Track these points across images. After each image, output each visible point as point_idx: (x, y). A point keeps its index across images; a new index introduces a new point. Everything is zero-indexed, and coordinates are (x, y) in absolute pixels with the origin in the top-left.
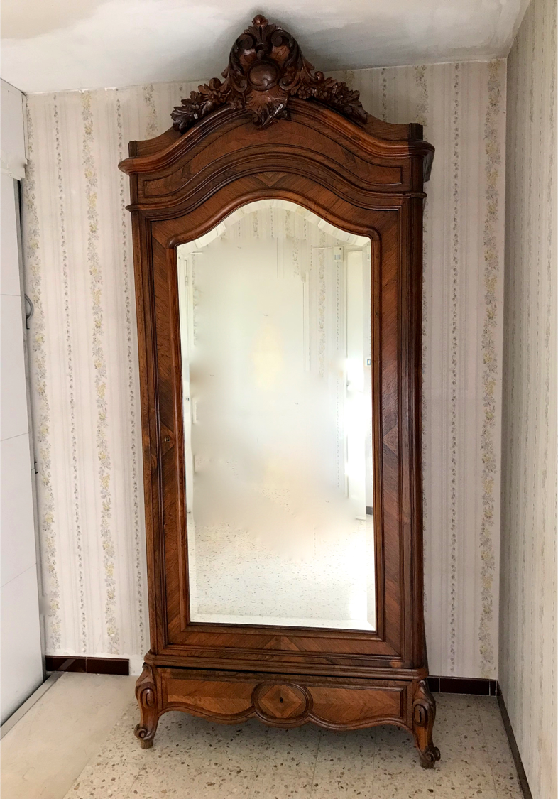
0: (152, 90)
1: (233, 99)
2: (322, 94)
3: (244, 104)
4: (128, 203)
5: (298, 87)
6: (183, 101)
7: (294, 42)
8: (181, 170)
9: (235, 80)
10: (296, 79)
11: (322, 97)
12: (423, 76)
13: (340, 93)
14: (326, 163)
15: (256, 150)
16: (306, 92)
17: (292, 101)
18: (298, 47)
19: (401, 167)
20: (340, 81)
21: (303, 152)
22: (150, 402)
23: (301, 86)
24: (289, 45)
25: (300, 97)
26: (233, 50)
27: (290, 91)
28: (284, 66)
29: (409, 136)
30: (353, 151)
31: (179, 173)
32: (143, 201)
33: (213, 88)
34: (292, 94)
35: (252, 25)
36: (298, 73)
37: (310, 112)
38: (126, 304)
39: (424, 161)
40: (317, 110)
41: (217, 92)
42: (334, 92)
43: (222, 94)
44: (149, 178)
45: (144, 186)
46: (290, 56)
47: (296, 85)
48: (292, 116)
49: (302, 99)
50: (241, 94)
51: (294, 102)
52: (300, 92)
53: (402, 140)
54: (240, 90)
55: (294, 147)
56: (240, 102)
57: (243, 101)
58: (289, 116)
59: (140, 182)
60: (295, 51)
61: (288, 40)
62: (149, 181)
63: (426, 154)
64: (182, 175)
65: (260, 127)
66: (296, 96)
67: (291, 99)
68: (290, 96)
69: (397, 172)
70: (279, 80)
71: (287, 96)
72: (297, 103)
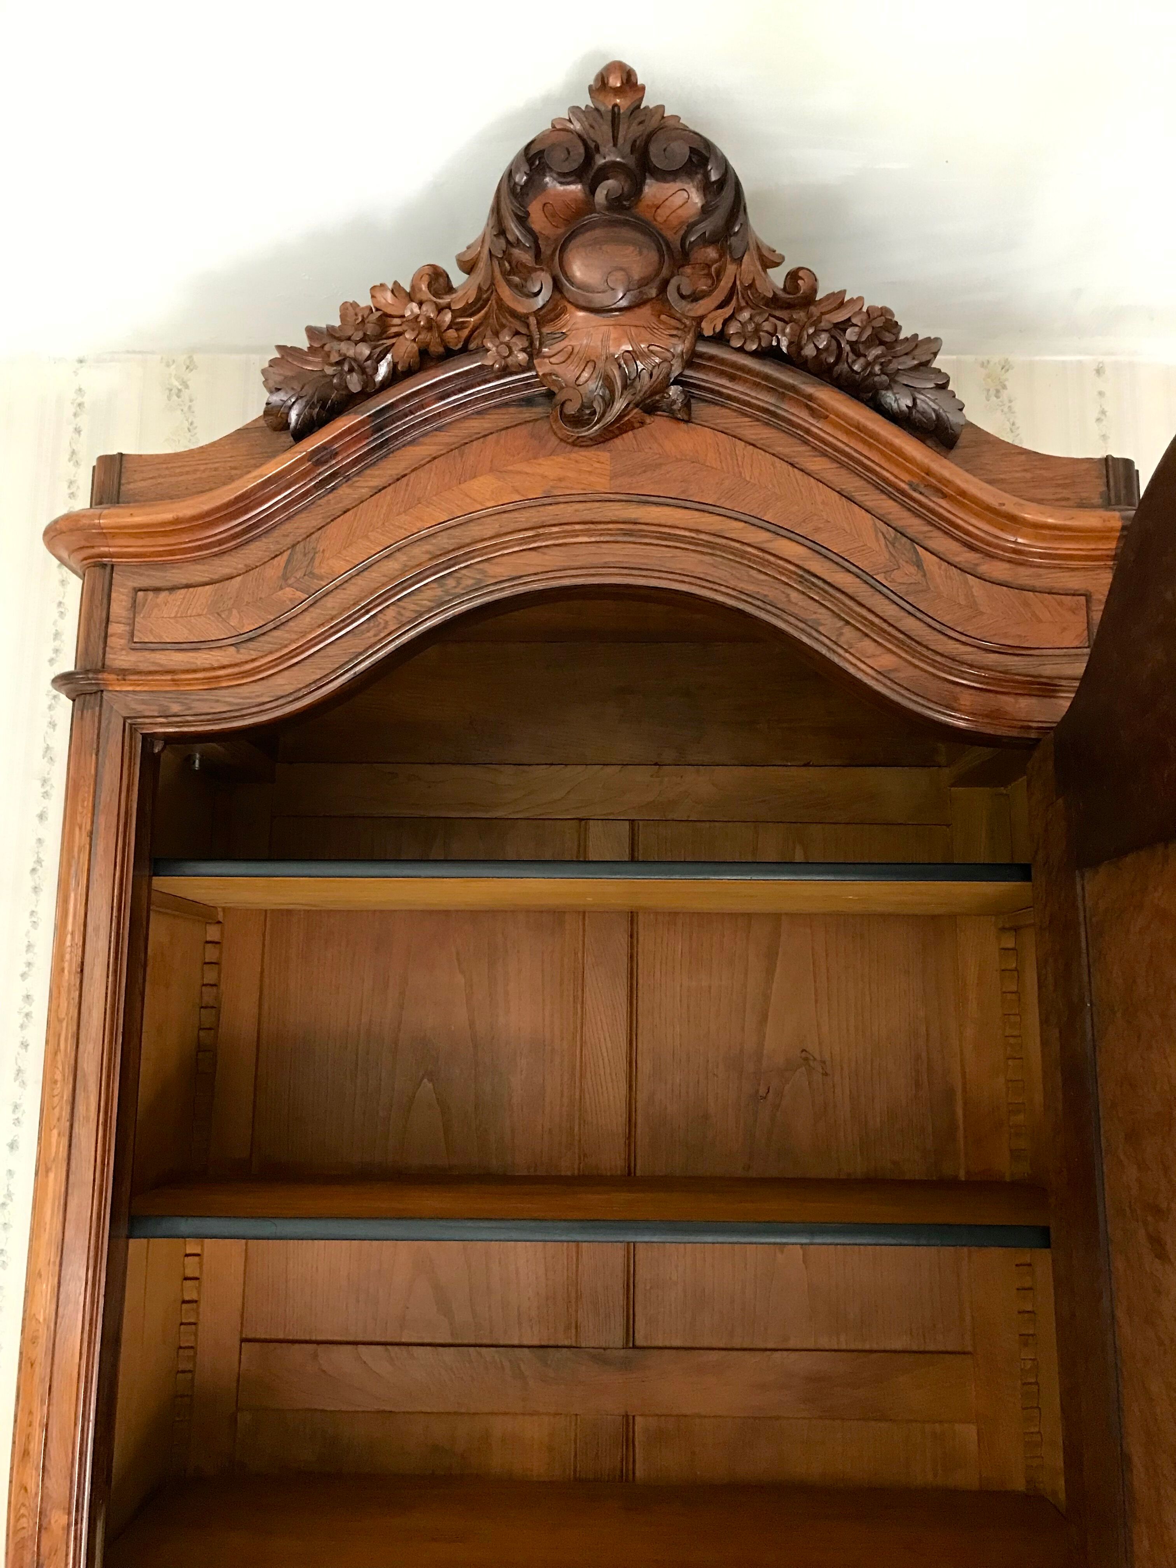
0: (190, 367)
1: (496, 334)
2: (810, 339)
3: (532, 352)
4: (65, 663)
5: (728, 311)
6: (312, 332)
7: (726, 168)
8: (282, 561)
9: (505, 274)
10: (725, 284)
11: (809, 351)
13: (876, 339)
14: (817, 566)
15: (566, 512)
16: (755, 329)
17: (701, 356)
18: (738, 185)
19: (1088, 596)
20: (873, 303)
21: (735, 529)
22: (51, 1483)
23: (739, 309)
24: (707, 175)
25: (735, 343)
26: (510, 174)
27: (699, 319)
28: (683, 239)
29: (1105, 496)
30: (910, 532)
31: (274, 572)
32: (121, 658)
33: (424, 297)
34: (708, 332)
35: (585, 101)
36: (731, 268)
37: (766, 399)
38: (20, 1019)
40: (793, 388)
41: (440, 310)
42: (851, 334)
43: (456, 314)
44: (158, 581)
45: (135, 607)
46: (706, 211)
47: (721, 306)
48: (696, 406)
49: (741, 350)
50: (523, 319)
51: (712, 358)
52: (734, 328)
54: (524, 306)
55: (702, 508)
56: (520, 343)
57: (531, 344)
58: (687, 405)
59: (120, 596)
60: (728, 193)
61: (706, 160)
62: (157, 590)
64: (285, 577)
65: (585, 432)
66: (721, 338)
67: (702, 348)
68: (700, 337)
69: (1073, 611)
70: (665, 283)
71: (690, 337)
72: (723, 361)
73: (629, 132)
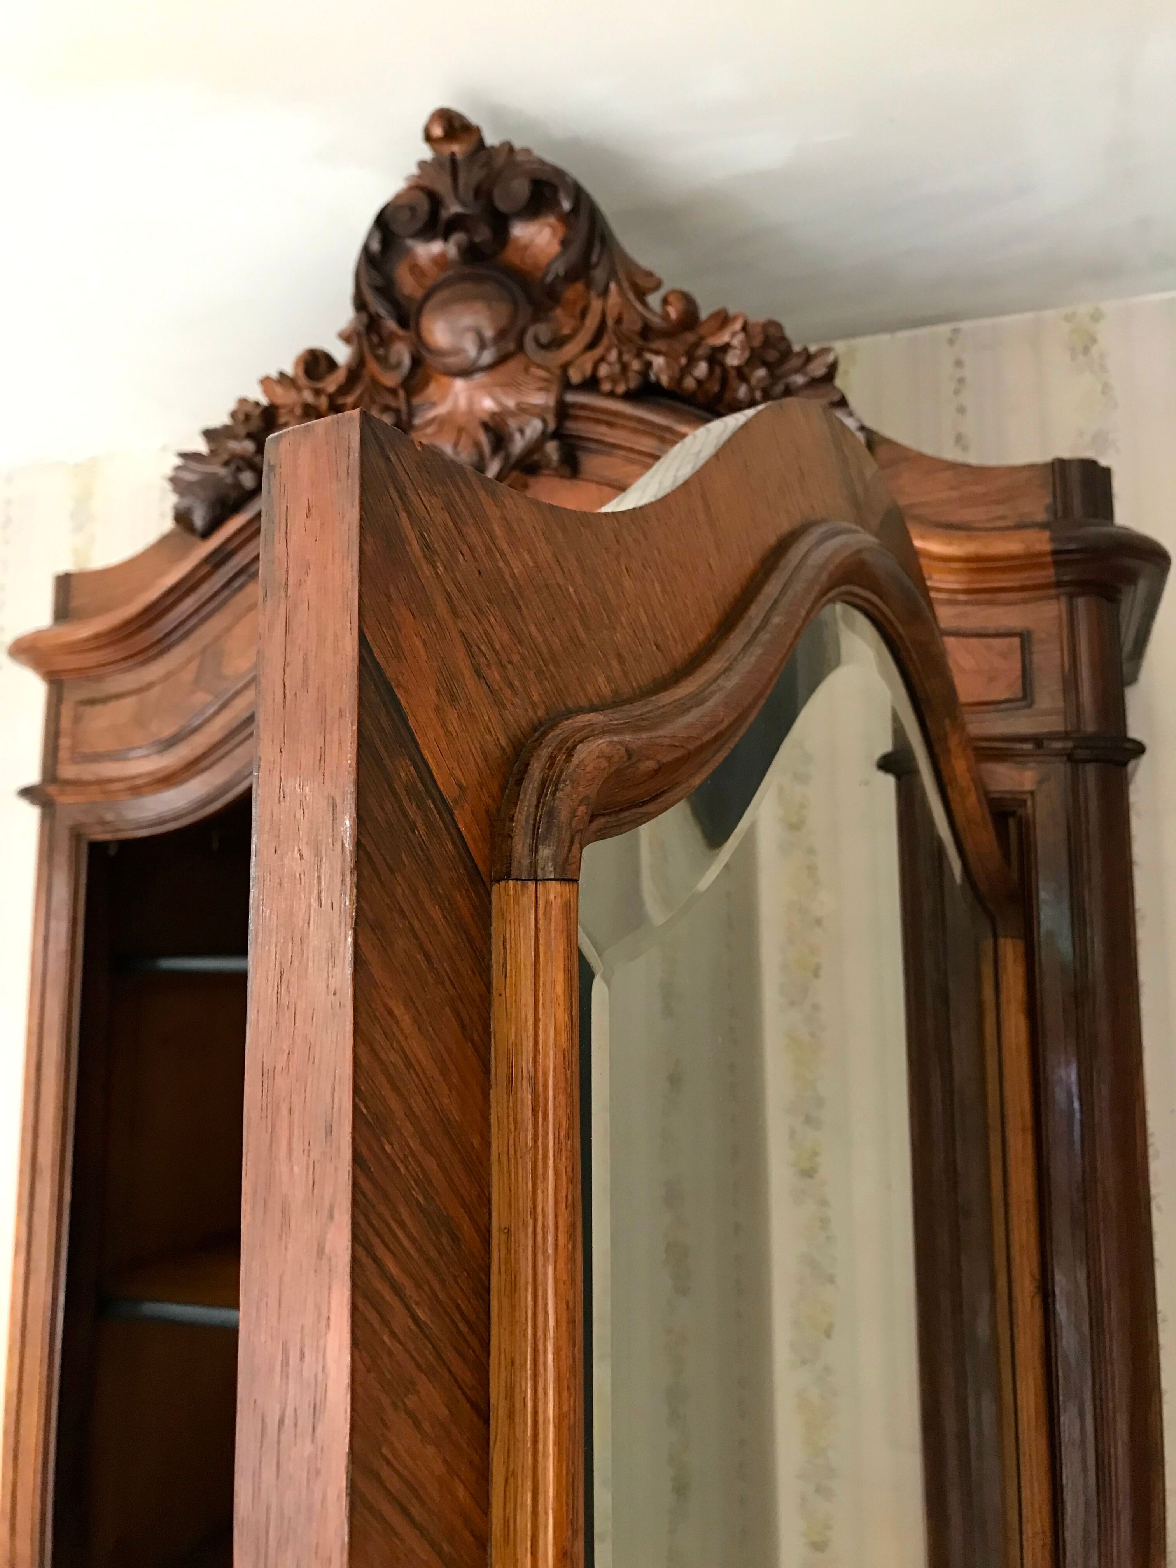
2: (686, 370)
4: (33, 776)
5: (597, 353)
6: (210, 434)
7: (579, 194)
8: (194, 665)
9: (373, 348)
10: (592, 322)
11: (689, 383)
12: (1094, 340)
13: (755, 358)
16: (625, 367)
17: (573, 405)
18: (594, 212)
19: (1025, 638)
20: (758, 317)
23: (609, 347)
25: (606, 387)
27: (565, 367)
29: (1052, 510)
31: (187, 676)
32: (68, 772)
33: (303, 380)
34: (575, 376)
35: (426, 153)
36: (596, 305)
39: (1124, 608)
41: (317, 392)
42: (733, 360)
44: (96, 695)
45: (77, 720)
46: (565, 246)
47: (590, 346)
48: (582, 460)
49: (612, 394)
50: (394, 393)
51: (583, 407)
52: (603, 370)
53: (1021, 526)
54: (390, 379)
59: (67, 711)
60: (584, 225)
61: (555, 189)
62: (93, 702)
63: (1131, 578)
64: (197, 680)
66: (591, 384)
67: (570, 398)
68: (567, 386)
69: (1004, 655)
70: (523, 333)
71: (555, 388)
72: (593, 409)
73: (469, 178)
